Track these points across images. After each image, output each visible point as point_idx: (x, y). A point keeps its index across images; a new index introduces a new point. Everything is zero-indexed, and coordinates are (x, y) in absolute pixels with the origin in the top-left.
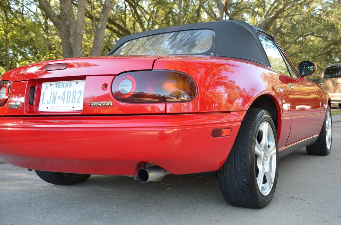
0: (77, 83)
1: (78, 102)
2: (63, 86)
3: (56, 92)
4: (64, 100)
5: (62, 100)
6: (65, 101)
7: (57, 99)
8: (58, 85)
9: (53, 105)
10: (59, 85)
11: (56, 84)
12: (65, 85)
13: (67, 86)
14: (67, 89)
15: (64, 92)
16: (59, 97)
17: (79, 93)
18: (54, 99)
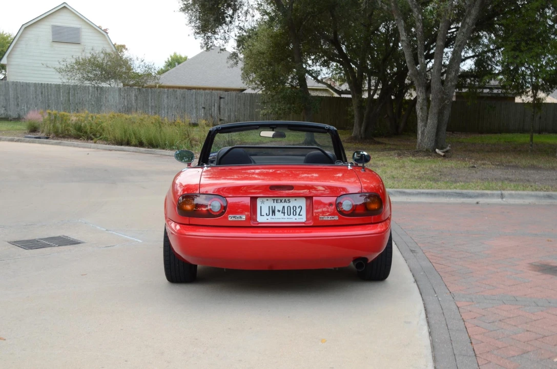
0: (296, 200)
1: (299, 215)
2: (281, 201)
3: (275, 207)
4: (284, 213)
5: (282, 213)
6: (286, 214)
7: (276, 212)
8: (275, 201)
9: (273, 217)
10: (277, 201)
11: (274, 200)
12: (283, 201)
13: (285, 201)
14: (286, 205)
15: (284, 207)
16: (279, 211)
17: (299, 208)
18: (274, 212)
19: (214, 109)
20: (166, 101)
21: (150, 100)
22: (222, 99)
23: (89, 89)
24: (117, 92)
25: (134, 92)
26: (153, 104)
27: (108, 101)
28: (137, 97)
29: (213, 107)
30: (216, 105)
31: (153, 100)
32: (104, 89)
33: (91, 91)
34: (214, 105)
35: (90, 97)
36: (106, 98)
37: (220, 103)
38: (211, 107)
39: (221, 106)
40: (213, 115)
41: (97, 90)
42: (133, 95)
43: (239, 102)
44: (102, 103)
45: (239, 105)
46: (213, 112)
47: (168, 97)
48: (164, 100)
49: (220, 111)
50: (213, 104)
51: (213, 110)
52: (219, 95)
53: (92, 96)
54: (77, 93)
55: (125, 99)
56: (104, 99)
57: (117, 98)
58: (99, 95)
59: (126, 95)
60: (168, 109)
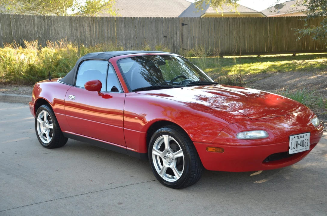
19: (177, 38)
20: (123, 30)
21: (106, 30)
22: (184, 26)
23: (34, 19)
24: (67, 21)
25: (87, 21)
26: (109, 35)
27: (58, 33)
28: (90, 27)
29: (175, 36)
30: (178, 33)
31: (109, 31)
32: (52, 19)
33: (36, 22)
34: (177, 33)
35: (36, 29)
36: (55, 30)
37: (182, 30)
38: (174, 36)
39: (184, 34)
40: (175, 45)
41: (44, 20)
42: (86, 25)
43: (203, 28)
44: (51, 36)
45: (203, 32)
46: (175, 41)
47: (125, 26)
48: (121, 30)
49: (182, 40)
50: (175, 32)
51: (175, 39)
52: (181, 22)
53: (38, 27)
54: (20, 25)
55: (77, 30)
56: (53, 31)
57: (68, 30)
58: (46, 26)
59: (78, 25)
60: (126, 40)
